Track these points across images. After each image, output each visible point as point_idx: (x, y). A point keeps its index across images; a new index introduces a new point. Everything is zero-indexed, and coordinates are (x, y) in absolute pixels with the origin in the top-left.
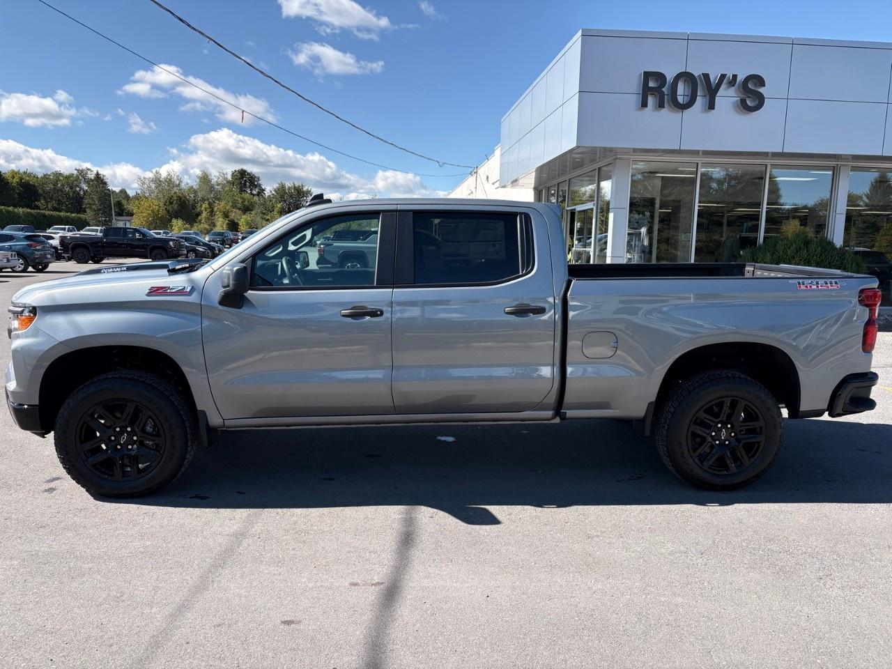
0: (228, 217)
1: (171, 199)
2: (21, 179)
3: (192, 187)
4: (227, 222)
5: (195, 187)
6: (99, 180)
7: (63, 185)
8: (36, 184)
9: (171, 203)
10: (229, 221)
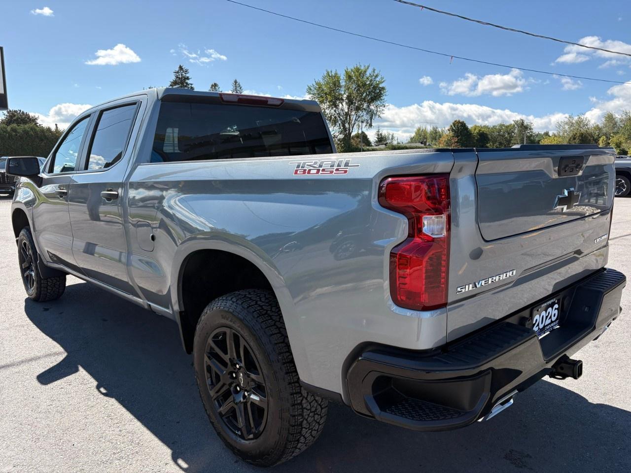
0: (619, 147)
1: (575, 135)
2: (480, 131)
3: (598, 125)
4: (618, 151)
5: (600, 126)
6: (523, 127)
7: (504, 133)
8: (488, 133)
9: (574, 139)
10: (620, 150)
